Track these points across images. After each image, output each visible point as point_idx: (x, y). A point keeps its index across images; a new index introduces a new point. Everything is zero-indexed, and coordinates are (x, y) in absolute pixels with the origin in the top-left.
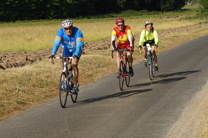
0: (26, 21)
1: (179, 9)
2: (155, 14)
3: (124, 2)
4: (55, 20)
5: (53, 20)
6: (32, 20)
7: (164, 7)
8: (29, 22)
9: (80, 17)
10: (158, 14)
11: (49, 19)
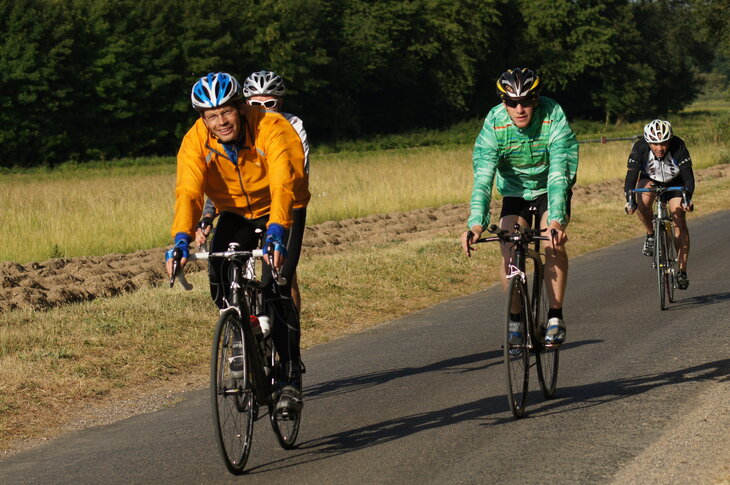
0: (99, 163)
1: (675, 113)
2: (585, 133)
3: (468, 88)
6: (120, 158)
7: (619, 105)
8: (110, 166)
10: (596, 131)
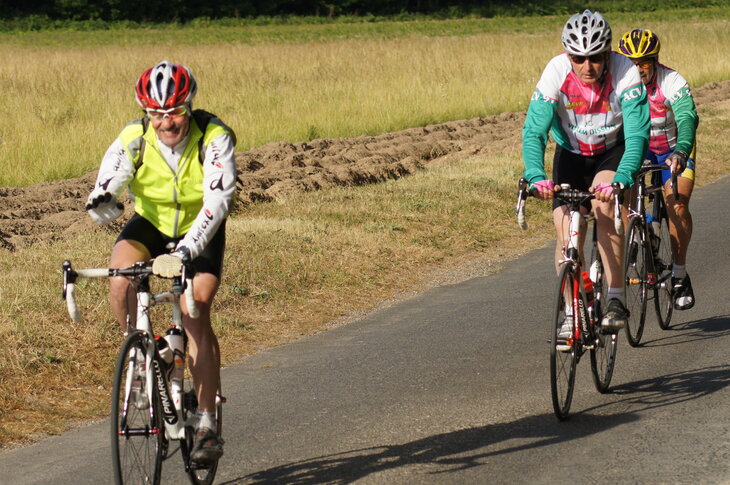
0: (233, 20)
4: (350, 18)
5: (342, 18)
9: (453, 9)
11: (324, 13)
